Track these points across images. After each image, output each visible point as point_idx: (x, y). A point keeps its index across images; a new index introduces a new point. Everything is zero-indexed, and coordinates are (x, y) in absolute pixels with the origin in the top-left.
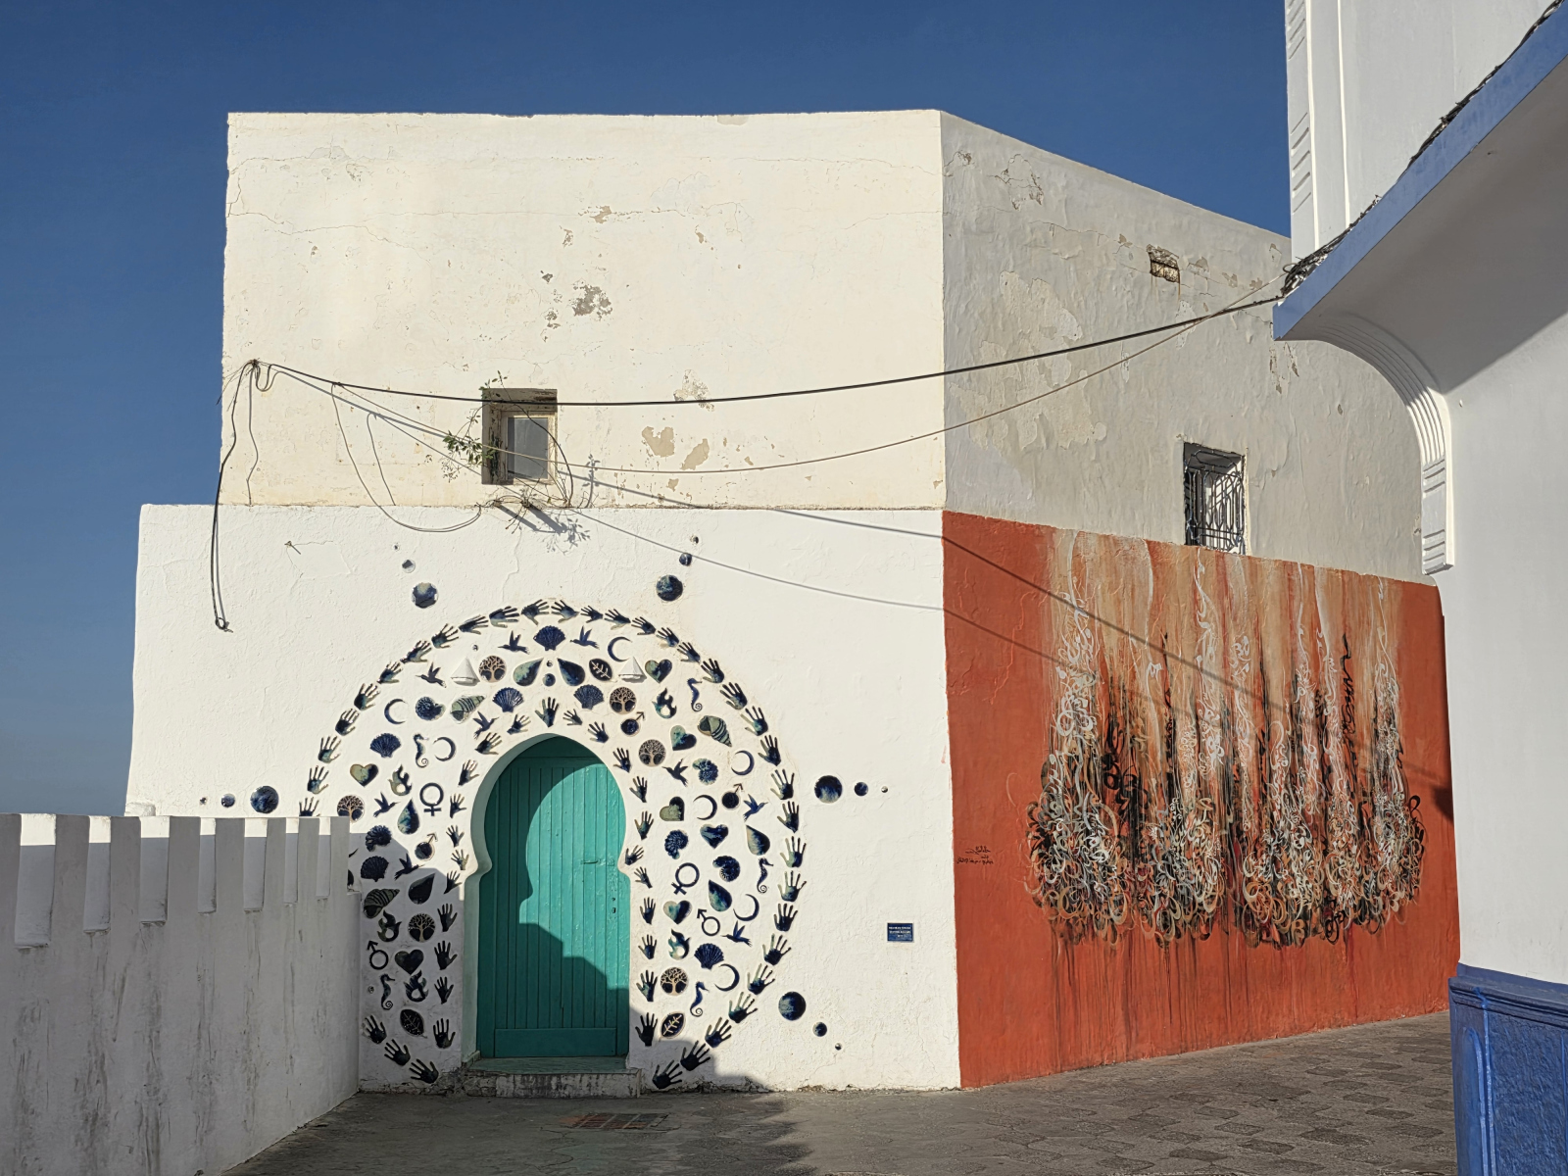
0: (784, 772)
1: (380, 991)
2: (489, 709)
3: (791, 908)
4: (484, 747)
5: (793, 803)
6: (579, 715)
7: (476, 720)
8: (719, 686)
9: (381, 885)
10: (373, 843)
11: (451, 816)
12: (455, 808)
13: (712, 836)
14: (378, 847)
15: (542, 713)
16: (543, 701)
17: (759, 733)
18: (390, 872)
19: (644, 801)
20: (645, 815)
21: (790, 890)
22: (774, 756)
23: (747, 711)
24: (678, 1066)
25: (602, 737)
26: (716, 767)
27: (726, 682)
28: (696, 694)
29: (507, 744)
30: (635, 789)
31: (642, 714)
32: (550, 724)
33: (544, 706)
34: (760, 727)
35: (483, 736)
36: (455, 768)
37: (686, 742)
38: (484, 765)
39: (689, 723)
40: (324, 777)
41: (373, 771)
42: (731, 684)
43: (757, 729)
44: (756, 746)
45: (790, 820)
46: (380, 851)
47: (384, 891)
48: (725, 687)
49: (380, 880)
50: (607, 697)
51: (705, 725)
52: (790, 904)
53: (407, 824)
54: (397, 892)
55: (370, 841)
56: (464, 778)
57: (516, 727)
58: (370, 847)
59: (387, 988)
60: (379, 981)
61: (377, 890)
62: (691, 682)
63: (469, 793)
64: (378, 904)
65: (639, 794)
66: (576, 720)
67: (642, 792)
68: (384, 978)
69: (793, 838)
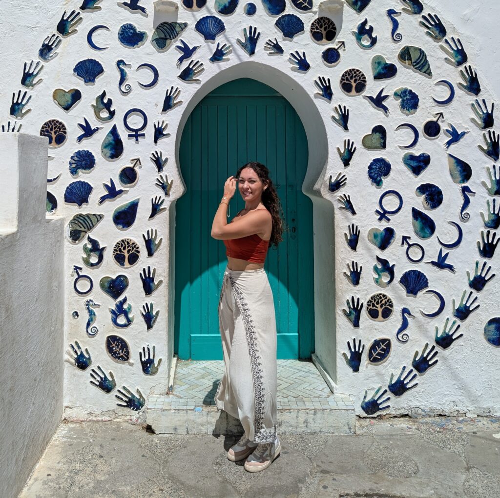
0: (484, 101)
1: (85, 316)
2: (191, 37)
3: (494, 234)
4: (186, 75)
5: (494, 132)
6: (280, 44)
7: (179, 47)
8: (419, 18)
9: (85, 210)
10: (77, 168)
11: (156, 141)
12: (159, 133)
13: (414, 164)
14: (80, 172)
15: (243, 41)
16: (245, 30)
17: (459, 63)
18: (94, 197)
19: (346, 128)
20: (347, 142)
21: (493, 217)
22: (473, 86)
23: (447, 41)
24: (386, 391)
25: (303, 65)
26: (417, 96)
27: (425, 13)
28: (396, 25)
29: (210, 72)
30: (337, 117)
31: (343, 43)
32: (252, 53)
33: (245, 34)
34: (460, 57)
35: (185, 64)
36: (158, 94)
37: (387, 71)
38: (188, 93)
39: (390, 52)
40: (28, 101)
41: (76, 96)
42: (429, 15)
43: (457, 59)
44: (455, 76)
45: (491, 149)
46: (83, 176)
47: (88, 215)
48: (424, 17)
49: (84, 205)
50: (307, 27)
51: (405, 54)
52: (492, 231)
53: (111, 149)
54: (101, 217)
55: (74, 166)
56: (168, 105)
57: (218, 56)
58: (74, 172)
59: (91, 313)
60: (84, 307)
61: (81, 215)
62: (391, 13)
63: (173, 120)
64: (83, 229)
65: (341, 122)
66: (278, 49)
67: (344, 119)
68: (88, 303)
69: (494, 167)
